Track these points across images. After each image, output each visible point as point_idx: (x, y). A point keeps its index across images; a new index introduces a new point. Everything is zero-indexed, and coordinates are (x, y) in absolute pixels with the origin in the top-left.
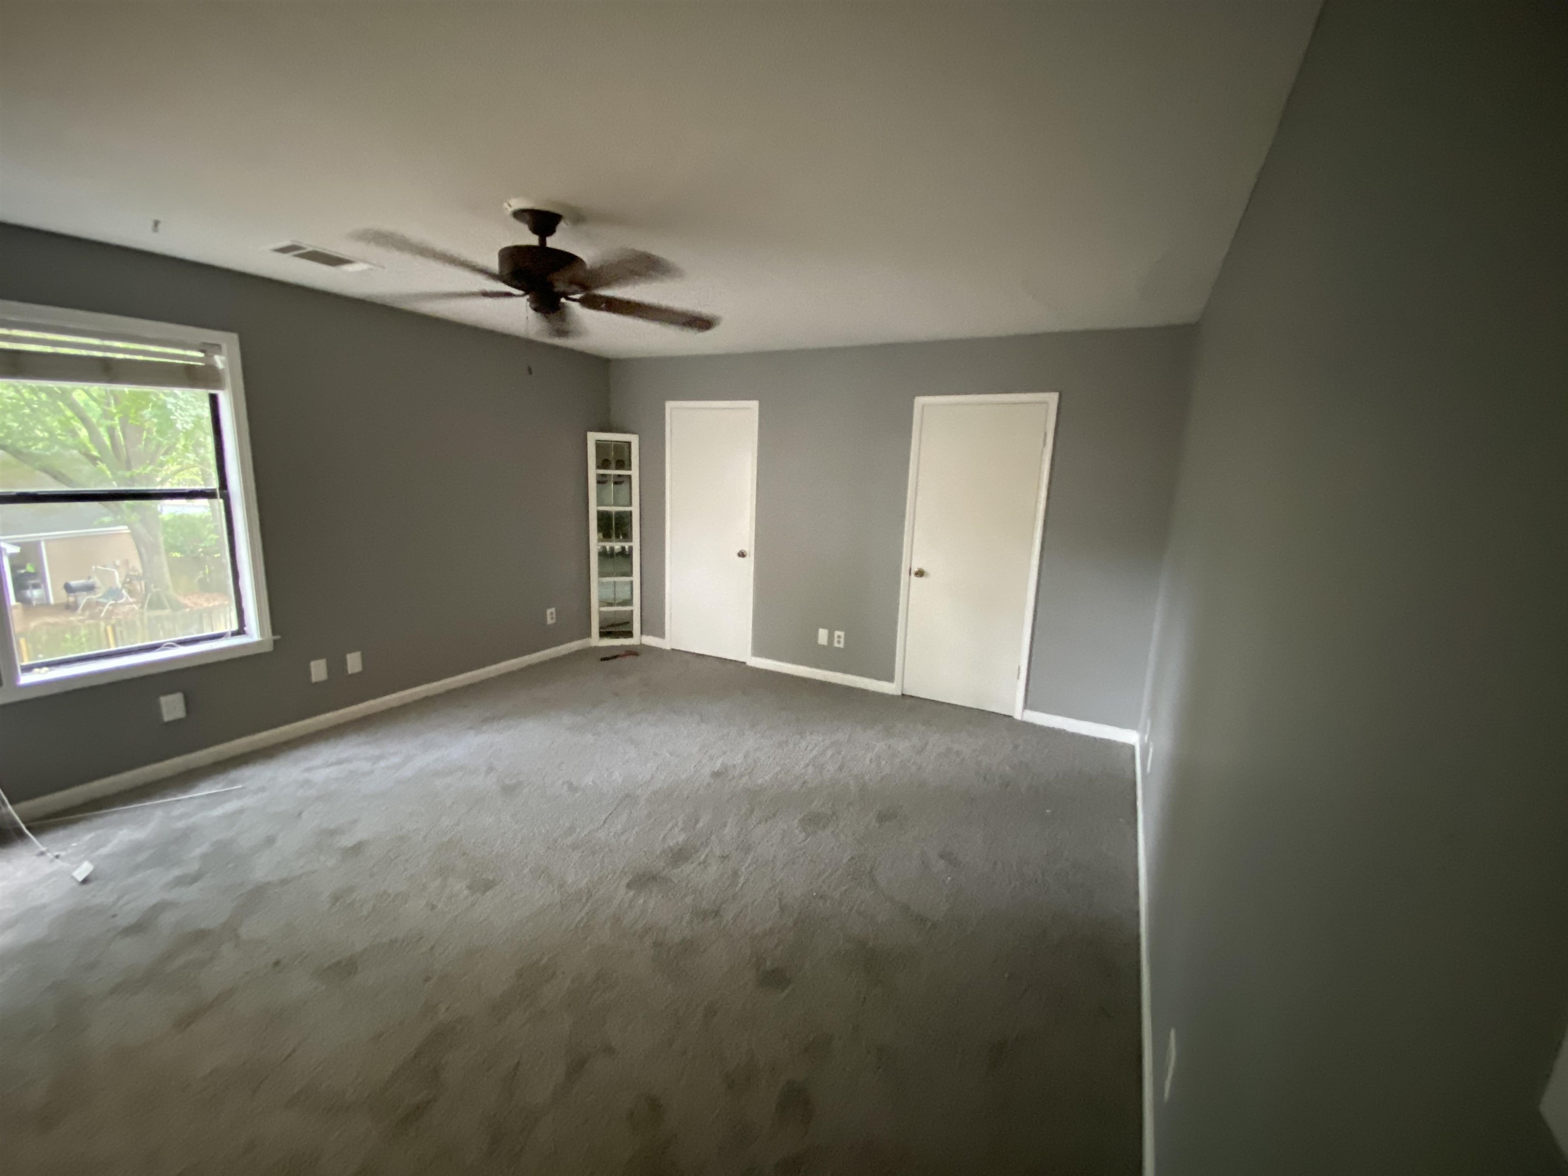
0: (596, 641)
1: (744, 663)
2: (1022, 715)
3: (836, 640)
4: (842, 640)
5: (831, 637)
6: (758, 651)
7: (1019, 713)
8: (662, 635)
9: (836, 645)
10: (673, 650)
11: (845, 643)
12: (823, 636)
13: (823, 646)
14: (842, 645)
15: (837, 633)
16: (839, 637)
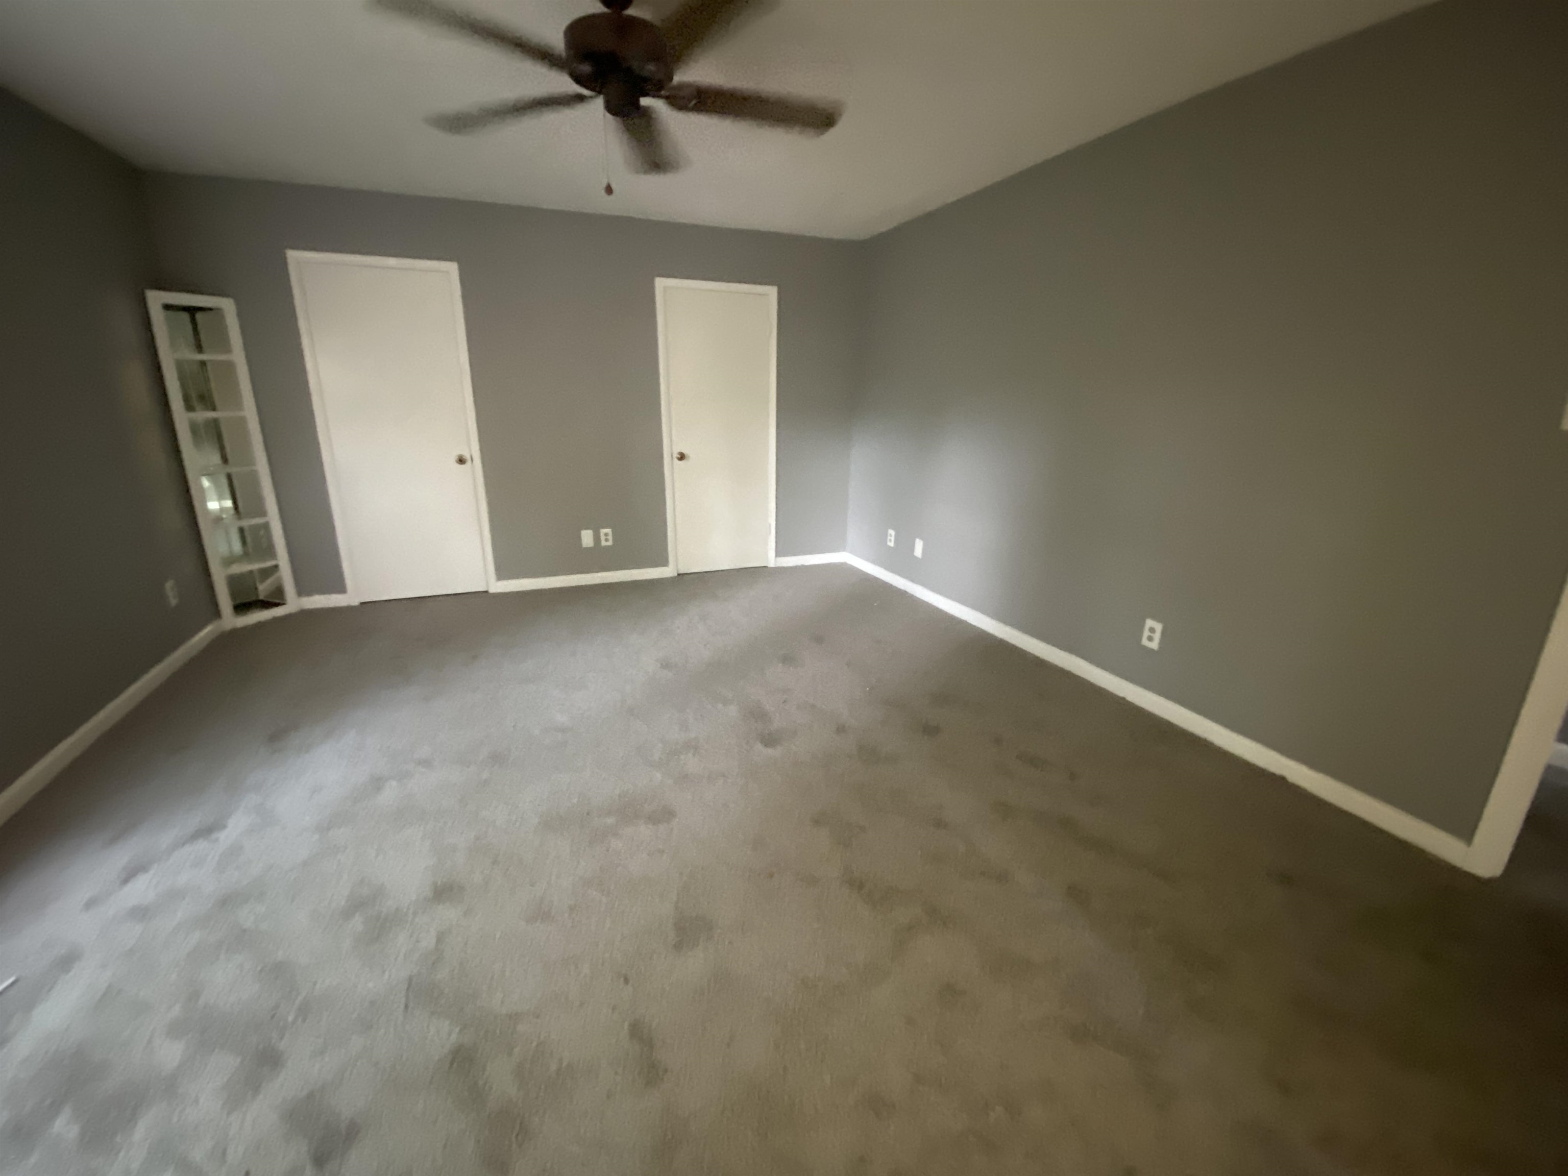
0: (230, 620)
1: (486, 592)
2: (776, 561)
3: (603, 538)
4: (610, 537)
5: (597, 538)
6: (502, 573)
7: (772, 561)
8: (341, 588)
9: (604, 543)
10: (362, 604)
11: (614, 540)
12: (587, 538)
13: (588, 549)
14: (610, 543)
15: (603, 531)
16: (606, 535)
